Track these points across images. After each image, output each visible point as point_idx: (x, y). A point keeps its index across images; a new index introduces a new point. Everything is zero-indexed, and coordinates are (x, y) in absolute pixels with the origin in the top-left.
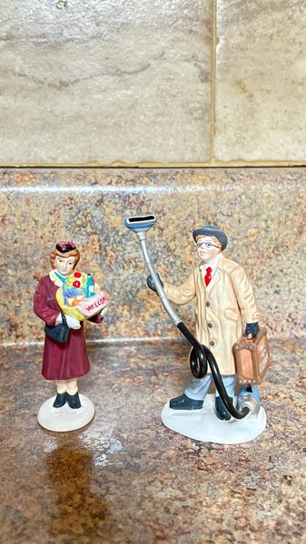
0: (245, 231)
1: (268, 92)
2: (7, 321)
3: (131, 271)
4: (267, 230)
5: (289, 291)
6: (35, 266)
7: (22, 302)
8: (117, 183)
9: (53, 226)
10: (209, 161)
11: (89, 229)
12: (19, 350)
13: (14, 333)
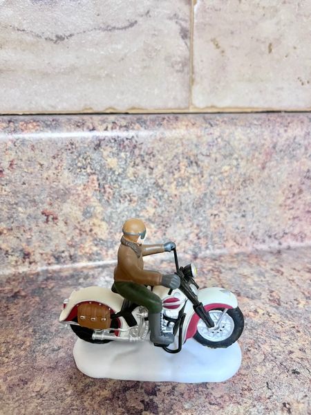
0: (220, 168)
1: (237, 48)
2: (21, 251)
3: (127, 204)
4: (237, 167)
5: (253, 215)
6: (43, 204)
7: (33, 234)
8: (112, 129)
9: (56, 168)
10: (188, 108)
11: (89, 170)
12: (33, 274)
13: (27, 260)
